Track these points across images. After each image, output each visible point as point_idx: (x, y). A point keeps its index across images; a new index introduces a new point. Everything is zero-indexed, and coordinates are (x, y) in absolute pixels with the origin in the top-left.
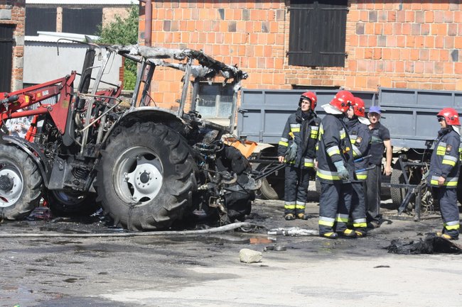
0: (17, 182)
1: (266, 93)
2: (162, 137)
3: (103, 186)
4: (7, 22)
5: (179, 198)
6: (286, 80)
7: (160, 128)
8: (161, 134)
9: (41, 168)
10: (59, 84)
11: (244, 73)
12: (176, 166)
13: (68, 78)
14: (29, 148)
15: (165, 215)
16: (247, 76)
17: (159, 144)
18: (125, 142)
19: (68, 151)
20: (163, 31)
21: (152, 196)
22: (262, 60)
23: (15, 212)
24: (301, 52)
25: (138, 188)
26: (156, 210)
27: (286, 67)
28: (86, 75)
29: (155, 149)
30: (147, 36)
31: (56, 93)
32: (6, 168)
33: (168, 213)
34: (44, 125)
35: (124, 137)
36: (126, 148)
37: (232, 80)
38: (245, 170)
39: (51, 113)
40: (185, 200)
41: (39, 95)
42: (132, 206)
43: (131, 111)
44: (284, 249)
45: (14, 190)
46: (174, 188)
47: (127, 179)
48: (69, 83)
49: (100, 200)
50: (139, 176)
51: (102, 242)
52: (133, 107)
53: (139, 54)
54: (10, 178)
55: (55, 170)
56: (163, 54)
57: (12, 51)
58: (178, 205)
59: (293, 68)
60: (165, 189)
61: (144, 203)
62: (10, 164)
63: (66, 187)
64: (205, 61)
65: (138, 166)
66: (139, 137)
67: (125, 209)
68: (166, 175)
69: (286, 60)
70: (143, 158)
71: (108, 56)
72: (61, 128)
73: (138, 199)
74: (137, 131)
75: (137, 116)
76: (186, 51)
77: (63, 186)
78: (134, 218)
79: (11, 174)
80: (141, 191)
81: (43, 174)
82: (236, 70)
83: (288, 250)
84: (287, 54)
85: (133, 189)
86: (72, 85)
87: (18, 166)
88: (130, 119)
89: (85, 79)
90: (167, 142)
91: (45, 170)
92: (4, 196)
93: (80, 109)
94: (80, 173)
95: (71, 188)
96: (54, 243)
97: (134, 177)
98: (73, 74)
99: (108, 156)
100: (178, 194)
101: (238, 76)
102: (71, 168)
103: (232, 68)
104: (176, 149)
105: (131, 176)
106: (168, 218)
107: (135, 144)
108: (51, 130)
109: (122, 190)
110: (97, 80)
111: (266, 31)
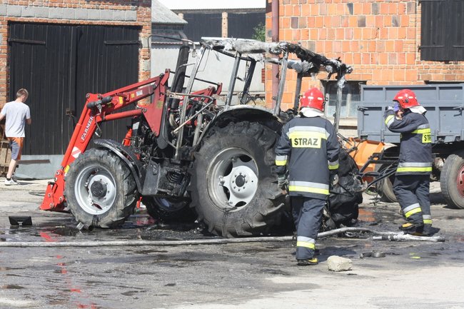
0: (111, 188)
1: (387, 89)
2: (256, 137)
3: (197, 191)
4: (132, 23)
5: (275, 202)
6: (419, 76)
7: (255, 126)
8: (255, 134)
9: (134, 173)
10: (153, 83)
11: (347, 66)
12: (272, 167)
13: (162, 77)
14: (122, 152)
15: (261, 221)
16: (352, 70)
17: (253, 144)
18: (218, 143)
19: (163, 154)
20: (291, 28)
21: (247, 200)
22: (393, 56)
23: (108, 220)
24: (434, 46)
25: (234, 193)
26: (251, 215)
27: (418, 63)
28: (179, 72)
29: (250, 151)
30: (274, 34)
31: (150, 93)
32: (99, 173)
33: (264, 218)
34: (140, 127)
35: (217, 138)
36: (220, 150)
37: (336, 74)
38: (351, 170)
39: (145, 114)
40: (282, 204)
41: (133, 96)
42: (227, 212)
43: (225, 110)
44: (383, 255)
45: (108, 196)
46: (270, 191)
47: (223, 183)
48: (163, 82)
49: (193, 206)
50: (235, 179)
51: (188, 251)
52: (227, 106)
53: (234, 49)
54: (103, 184)
55: (149, 175)
56: (258, 49)
57: (138, 54)
58: (274, 209)
59: (425, 63)
60: (260, 193)
61: (239, 208)
62: (103, 170)
63: (159, 192)
64: (303, 55)
65: (233, 169)
66: (233, 137)
67: (220, 214)
68: (262, 177)
69: (418, 55)
70: (239, 160)
71: (203, 53)
72: (155, 130)
73: (234, 204)
74: (231, 131)
75: (232, 116)
76: (282, 44)
77: (156, 192)
78: (228, 224)
79: (104, 179)
80: (238, 196)
81: (137, 179)
82: (339, 64)
83: (388, 257)
84: (419, 49)
85: (229, 194)
86: (166, 83)
87: (110, 170)
88: (225, 119)
89: (179, 77)
90: (262, 143)
91: (138, 175)
92: (97, 203)
93: (173, 109)
94: (174, 178)
95: (166, 193)
96: (137, 252)
97: (229, 181)
98: (166, 72)
99: (202, 158)
100: (273, 198)
101: (342, 70)
102: (165, 172)
103: (334, 61)
104: (271, 150)
105: (226, 179)
106: (264, 224)
107: (229, 145)
108: (148, 133)
109: (216, 195)
110: (192, 78)
111: (397, 25)
